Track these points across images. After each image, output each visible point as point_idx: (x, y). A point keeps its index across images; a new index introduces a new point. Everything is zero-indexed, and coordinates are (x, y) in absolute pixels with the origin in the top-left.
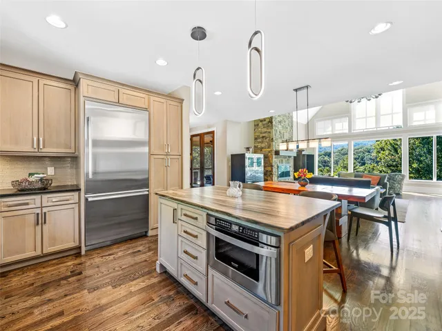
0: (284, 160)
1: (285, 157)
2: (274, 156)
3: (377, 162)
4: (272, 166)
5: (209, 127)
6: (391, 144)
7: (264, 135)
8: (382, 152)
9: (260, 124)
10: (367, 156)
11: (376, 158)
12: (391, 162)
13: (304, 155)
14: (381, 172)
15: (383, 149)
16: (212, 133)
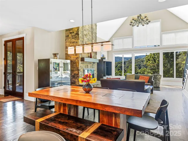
0: (89, 65)
1: (90, 63)
2: (80, 62)
3: (146, 67)
4: (78, 70)
5: (20, 33)
6: (152, 57)
7: (73, 44)
8: (149, 62)
9: (70, 35)
10: (142, 64)
11: (146, 65)
12: (152, 67)
13: (104, 62)
14: (148, 73)
15: (149, 60)
16: (22, 39)
